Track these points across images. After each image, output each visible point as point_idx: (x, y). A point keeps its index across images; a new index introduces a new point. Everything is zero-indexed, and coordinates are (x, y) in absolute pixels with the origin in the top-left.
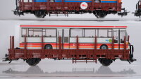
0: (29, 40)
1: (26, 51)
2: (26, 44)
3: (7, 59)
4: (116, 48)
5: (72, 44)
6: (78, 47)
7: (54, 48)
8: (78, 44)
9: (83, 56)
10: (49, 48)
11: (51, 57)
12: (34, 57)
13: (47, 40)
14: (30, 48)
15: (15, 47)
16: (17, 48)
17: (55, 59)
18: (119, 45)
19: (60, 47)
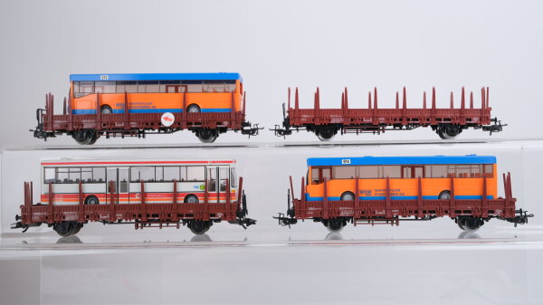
0: (58, 189)
1: (52, 207)
2: (51, 196)
3: (19, 225)
4: (213, 201)
5: (133, 194)
6: (143, 200)
7: (101, 203)
8: (144, 194)
9: (154, 216)
10: (93, 202)
11: (96, 218)
12: (67, 219)
13: (89, 189)
14: (58, 202)
15: (34, 203)
16: (39, 204)
17: (105, 222)
18: (218, 195)
19: (112, 201)
